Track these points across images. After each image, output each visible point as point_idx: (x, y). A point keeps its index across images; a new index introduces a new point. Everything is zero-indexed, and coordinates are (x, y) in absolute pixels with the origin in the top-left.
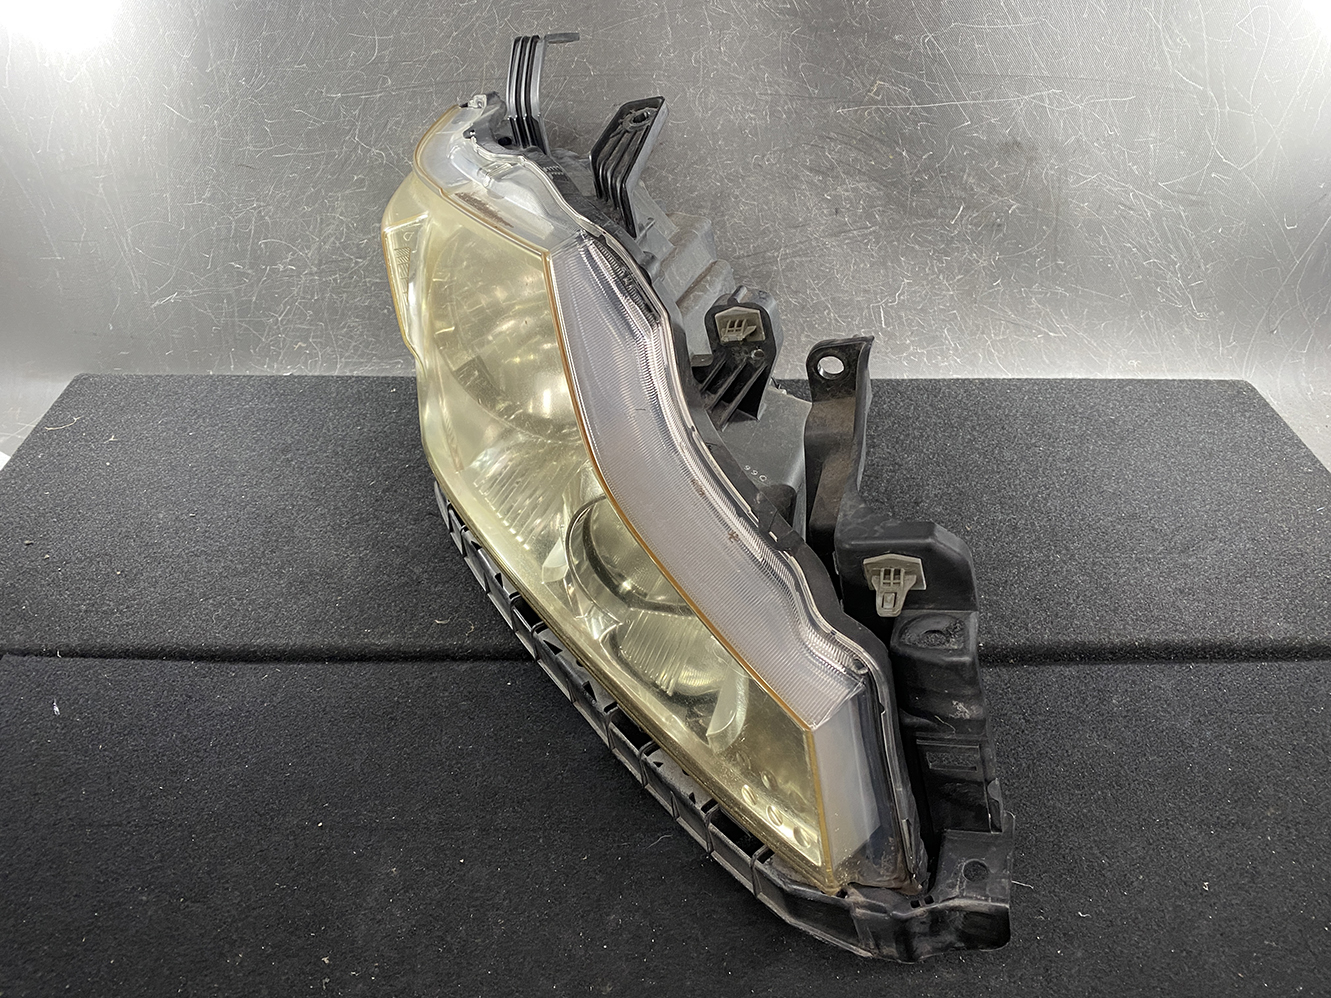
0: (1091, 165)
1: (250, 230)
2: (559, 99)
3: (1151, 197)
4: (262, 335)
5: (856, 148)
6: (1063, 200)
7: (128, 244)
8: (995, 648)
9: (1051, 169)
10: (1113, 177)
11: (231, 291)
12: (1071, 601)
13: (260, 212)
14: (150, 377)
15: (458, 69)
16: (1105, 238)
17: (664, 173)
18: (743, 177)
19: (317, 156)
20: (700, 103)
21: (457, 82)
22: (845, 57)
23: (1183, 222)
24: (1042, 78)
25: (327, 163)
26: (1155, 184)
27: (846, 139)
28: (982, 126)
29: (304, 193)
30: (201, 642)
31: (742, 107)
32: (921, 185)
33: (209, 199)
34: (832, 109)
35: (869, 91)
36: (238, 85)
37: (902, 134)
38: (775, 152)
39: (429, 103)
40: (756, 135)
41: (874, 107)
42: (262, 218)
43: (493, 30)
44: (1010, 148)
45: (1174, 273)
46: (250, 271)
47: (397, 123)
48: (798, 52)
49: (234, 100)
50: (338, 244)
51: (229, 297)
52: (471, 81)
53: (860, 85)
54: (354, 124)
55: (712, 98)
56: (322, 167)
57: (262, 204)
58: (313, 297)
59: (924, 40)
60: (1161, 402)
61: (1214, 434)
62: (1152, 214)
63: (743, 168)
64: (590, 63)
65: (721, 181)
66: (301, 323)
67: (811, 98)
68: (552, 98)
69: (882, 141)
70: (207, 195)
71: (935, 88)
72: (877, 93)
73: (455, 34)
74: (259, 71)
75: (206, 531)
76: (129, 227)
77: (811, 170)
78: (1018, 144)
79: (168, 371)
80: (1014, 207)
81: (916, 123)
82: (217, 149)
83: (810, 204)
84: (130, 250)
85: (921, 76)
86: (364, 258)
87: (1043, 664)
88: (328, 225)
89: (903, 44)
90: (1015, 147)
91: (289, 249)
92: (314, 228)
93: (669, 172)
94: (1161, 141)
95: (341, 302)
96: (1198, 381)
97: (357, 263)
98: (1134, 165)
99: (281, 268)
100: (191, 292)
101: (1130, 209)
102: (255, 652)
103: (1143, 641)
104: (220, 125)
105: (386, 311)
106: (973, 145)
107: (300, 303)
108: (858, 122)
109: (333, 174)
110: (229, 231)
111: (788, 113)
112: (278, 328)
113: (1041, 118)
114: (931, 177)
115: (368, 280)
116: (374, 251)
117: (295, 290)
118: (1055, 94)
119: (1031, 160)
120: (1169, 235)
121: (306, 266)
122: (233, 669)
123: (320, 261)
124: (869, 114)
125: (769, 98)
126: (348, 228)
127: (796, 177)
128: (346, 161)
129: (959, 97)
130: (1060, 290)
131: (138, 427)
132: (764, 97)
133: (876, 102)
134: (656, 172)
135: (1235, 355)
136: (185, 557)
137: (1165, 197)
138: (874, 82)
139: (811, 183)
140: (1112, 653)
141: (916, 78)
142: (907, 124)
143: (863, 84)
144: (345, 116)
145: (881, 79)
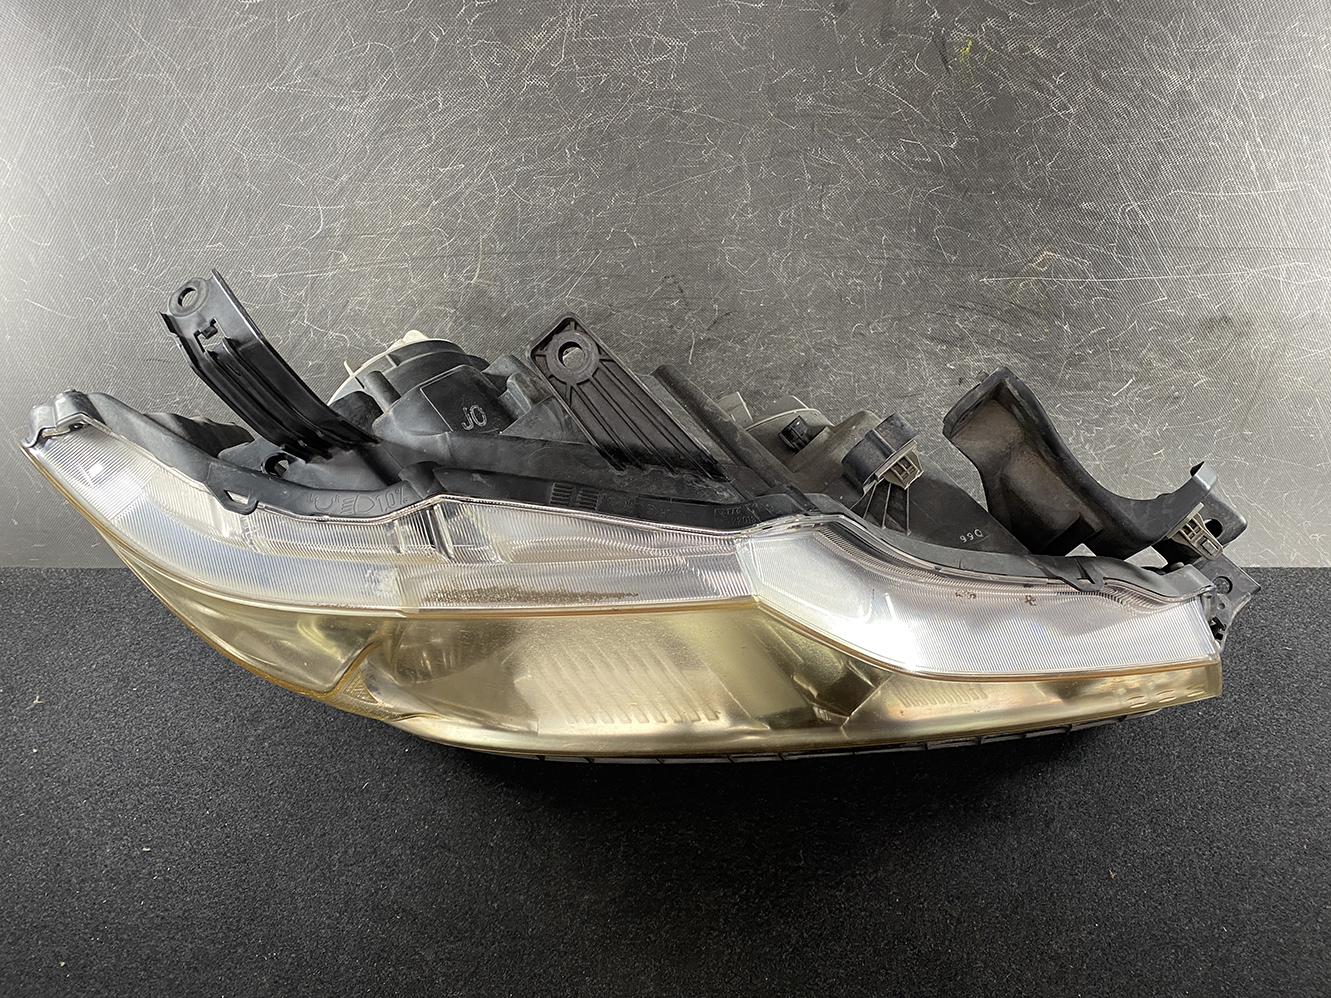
2: (589, 275)
5: (999, 319)
6: (1271, 374)
9: (1266, 344)
13: (186, 406)
15: (442, 242)
16: (1316, 409)
17: (730, 344)
18: (837, 348)
20: (786, 268)
21: (443, 257)
22: (1003, 223)
24: (1285, 250)
27: (986, 309)
28: (1182, 302)
31: (845, 272)
32: (1081, 358)
34: (972, 277)
35: (1031, 261)
36: (129, 273)
37: (1068, 309)
38: (885, 320)
39: (404, 281)
40: (860, 302)
41: (1034, 278)
43: (492, 199)
44: (1213, 324)
47: (361, 303)
48: (934, 213)
49: (126, 290)
52: (464, 255)
53: (1018, 255)
54: (300, 306)
55: (803, 261)
57: (187, 397)
59: (1124, 210)
63: (838, 337)
64: (633, 234)
65: (807, 351)
67: (945, 265)
68: (579, 274)
69: (1036, 314)
71: (1127, 262)
72: (1040, 265)
73: (435, 203)
74: (156, 255)
77: (932, 339)
78: (1226, 319)
80: (1201, 381)
81: (1089, 297)
82: (114, 344)
83: (926, 373)
85: (1109, 249)
89: (1091, 213)
90: (1223, 324)
93: (735, 342)
104: (111, 319)
106: (1165, 321)
108: (1009, 293)
111: (911, 280)
113: (1269, 292)
114: (1097, 352)
118: (1297, 268)
119: (1240, 335)
124: (1026, 285)
125: (884, 262)
127: (911, 346)
128: (294, 347)
129: (1158, 269)
130: (1239, 459)
132: (876, 262)
133: (1037, 274)
134: (720, 343)
138: (1040, 252)
139: (930, 354)
141: (1102, 250)
142: (1076, 298)
143: (1023, 253)
144: (286, 298)
145: (1049, 250)
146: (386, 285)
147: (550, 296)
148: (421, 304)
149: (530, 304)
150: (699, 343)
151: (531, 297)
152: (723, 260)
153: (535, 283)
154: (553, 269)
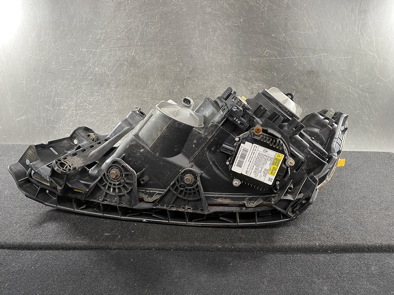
0: (337, 79)
1: (52, 95)
2: (160, 53)
3: (357, 90)
4: (54, 131)
5: (259, 72)
6: (328, 91)
7: (9, 99)
8: (323, 246)
9: (324, 80)
10: (344, 83)
11: (44, 115)
12: (349, 228)
13: (56, 89)
14: (13, 145)
15: (126, 42)
16: (342, 104)
18: (221, 81)
19: (77, 70)
20: (207, 56)
21: (126, 46)
22: (256, 42)
23: (367, 98)
24: (321, 50)
25: (80, 73)
26: (358, 86)
27: (255, 69)
28: (301, 65)
29: (72, 82)
30: (11, 241)
31: (221, 58)
32: (281, 85)
33: (39, 84)
34: (251, 59)
35: (264, 53)
36: (51, 45)
37: (274, 68)
38: (232, 73)
39: (116, 53)
40: (225, 67)
41: (265, 58)
42: (57, 91)
43: (139, 29)
44: (311, 73)
45: (365, 116)
46: (51, 109)
47: (105, 60)
48: (240, 39)
49: (50, 51)
50: (82, 100)
51: (43, 118)
52: (131, 46)
53: (260, 51)
54: (90, 60)
55: (211, 54)
56: (78, 74)
57: (57, 86)
58: (73, 118)
59: (282, 36)
60: (365, 158)
61: (386, 169)
62: (357, 96)
63: (221, 78)
64: (171, 41)
65: (214, 82)
66: (68, 127)
67: (244, 55)
68: (158, 52)
69: (268, 70)
70: (38, 82)
71: (285, 52)
72: (266, 54)
73: (125, 30)
74: (59, 41)
75: (22, 198)
76: (10, 93)
77: (244, 79)
79: (20, 143)
80: (312, 93)
81: (279, 64)
82: (43, 66)
83: (243, 90)
84: (9, 101)
85: (281, 48)
86: (92, 105)
87: (342, 253)
88: (79, 94)
89: (275, 38)
90: (312, 72)
91: (65, 102)
92: (75, 95)
93: (196, 78)
94: (360, 71)
95: (83, 120)
96: (376, 152)
97: (89, 107)
98: (351, 79)
99: (62, 108)
100: (30, 115)
101: (350, 94)
103: (380, 244)
104: (44, 59)
105: (98, 124)
106: (298, 72)
107: (68, 120)
108: (260, 63)
109: (82, 76)
110: (45, 95)
111: (236, 60)
112: (60, 129)
113: (320, 63)
114: (284, 82)
115: (92, 113)
116: (95, 103)
117: (67, 116)
118: (325, 55)
119: (317, 77)
120: (363, 103)
121: (71, 107)
123: (76, 106)
124: (264, 60)
125: (230, 55)
126: (86, 95)
127: (239, 81)
128: (87, 72)
129: (294, 55)
131: (5, 162)
132: (228, 55)
133: (266, 57)
134: (192, 78)
135: (387, 144)
136: (12, 208)
137: (362, 90)
138: (265, 50)
139: (244, 84)
140: (368, 249)
141: (279, 49)
142: (276, 64)
143: (261, 50)
144: (87, 57)
145: (267, 49)
146: (111, 54)
147: (150, 60)
148: (119, 61)
149: (145, 62)
150: (187, 78)
151: (146, 59)
152: (192, 52)
153: (147, 55)
154: (152, 51)
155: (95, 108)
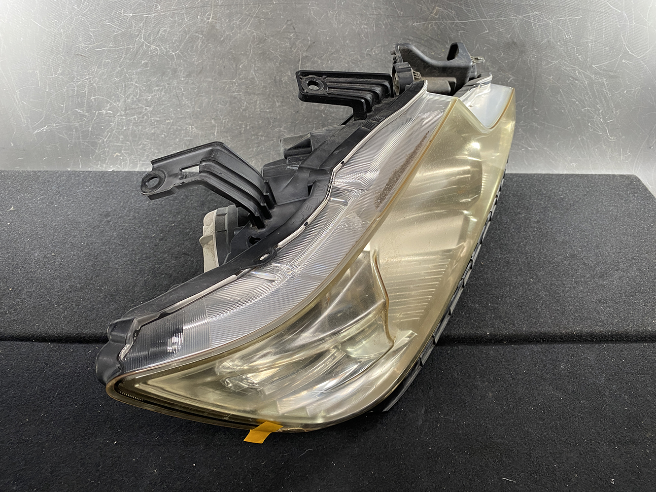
0: (555, 55)
1: (86, 91)
2: (256, 17)
3: (588, 73)
4: (96, 149)
5: (423, 45)
6: (539, 75)
7: (17, 99)
8: (495, 336)
9: (533, 57)
10: (567, 62)
11: (77, 125)
12: (539, 307)
13: (90, 81)
14: (35, 172)
16: (561, 96)
17: (316, 59)
18: (360, 61)
19: (121, 49)
20: (336, 19)
21: (198, 7)
23: (605, 87)
24: (530, 5)
25: (126, 54)
26: (591, 66)
27: (418, 40)
28: (495, 33)
29: (114, 70)
30: (55, 331)
31: (360, 22)
33: (61, 74)
34: (410, 23)
35: (432, 13)
36: (73, 9)
37: (450, 38)
38: (378, 47)
39: (182, 19)
40: (367, 37)
41: (434, 22)
42: (92, 84)
44: (511, 45)
45: (599, 115)
46: (87, 114)
47: (165, 31)
49: (72, 18)
50: (135, 99)
51: (76, 128)
52: (206, 6)
53: (426, 10)
54: (140, 32)
55: (342, 17)
56: (123, 56)
57: (91, 76)
58: (123, 128)
60: (588, 188)
61: (618, 206)
62: (588, 83)
63: (360, 56)
65: (348, 63)
66: (117, 143)
67: (399, 17)
68: (252, 17)
69: (438, 41)
70: (60, 71)
71: (468, 11)
72: (436, 14)
75: (61, 264)
76: (17, 89)
78: (515, 43)
79: (46, 168)
80: (511, 79)
81: (457, 31)
82: (64, 45)
84: (19, 102)
85: (461, 4)
86: (150, 107)
87: (522, 344)
88: (129, 88)
90: (513, 46)
91: (108, 102)
92: (121, 90)
93: (318, 58)
94: (595, 41)
95: (139, 131)
96: (609, 175)
97: (146, 109)
98: (579, 55)
99: (104, 112)
100: (55, 125)
101: (576, 80)
102: (84, 337)
103: (578, 332)
104: (64, 32)
105: (163, 136)
106: (489, 44)
107: (116, 132)
108: (425, 30)
109: (130, 60)
110: (74, 92)
111: (386, 25)
112: (105, 145)
113: (528, 28)
115: (152, 118)
116: (155, 103)
117: (113, 124)
118: (537, 14)
119: (521, 52)
120: (597, 94)
121: (118, 111)
122: (72, 347)
123: (126, 108)
124: (432, 26)
125: (375, 17)
126: (140, 90)
128: (137, 53)
129: (482, 16)
130: (535, 124)
131: (27, 202)
132: (372, 16)
133: (435, 19)
134: (311, 58)
135: (630, 160)
136: (48, 279)
137: (596, 73)
138: (434, 8)
140: (560, 338)
141: (458, 5)
142: (453, 32)
143: (428, 8)
144: (135, 27)
145: (438, 6)
146: (175, 22)
147: (240, 29)
148: (189, 32)
149: (232, 33)
150: (303, 58)
151: (233, 29)
152: (310, 14)
153: (235, 21)
154: (242, 14)
155: (156, 111)
